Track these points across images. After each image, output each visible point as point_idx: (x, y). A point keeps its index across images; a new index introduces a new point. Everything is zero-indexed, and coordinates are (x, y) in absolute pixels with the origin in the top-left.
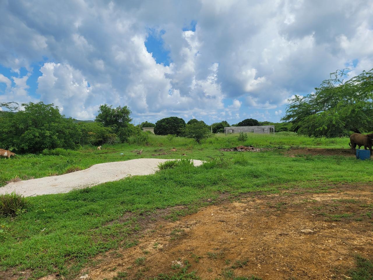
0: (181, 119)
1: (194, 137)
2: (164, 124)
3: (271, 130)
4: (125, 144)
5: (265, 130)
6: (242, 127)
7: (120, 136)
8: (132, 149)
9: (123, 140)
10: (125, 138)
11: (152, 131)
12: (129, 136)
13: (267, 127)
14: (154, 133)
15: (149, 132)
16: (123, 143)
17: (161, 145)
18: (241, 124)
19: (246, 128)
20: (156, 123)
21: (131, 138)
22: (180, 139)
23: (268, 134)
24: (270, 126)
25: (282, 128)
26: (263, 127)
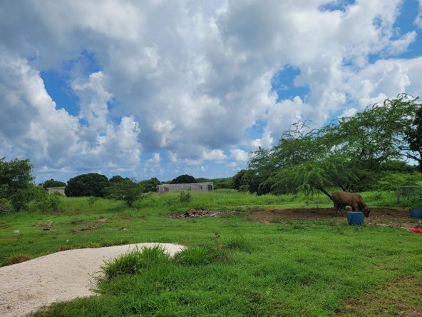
0: (103, 176)
1: (124, 199)
2: (78, 182)
3: (210, 188)
4: (21, 213)
5: (204, 187)
6: (177, 185)
7: (14, 201)
8: (34, 221)
9: (18, 207)
10: (21, 205)
11: (62, 191)
12: (28, 200)
13: (205, 185)
14: (64, 194)
15: (59, 194)
16: (17, 211)
17: (78, 211)
18: (175, 182)
19: (182, 185)
20: (68, 182)
21: (31, 204)
22: (103, 203)
23: (206, 192)
24: (208, 183)
25: (219, 185)
26: (201, 184)
